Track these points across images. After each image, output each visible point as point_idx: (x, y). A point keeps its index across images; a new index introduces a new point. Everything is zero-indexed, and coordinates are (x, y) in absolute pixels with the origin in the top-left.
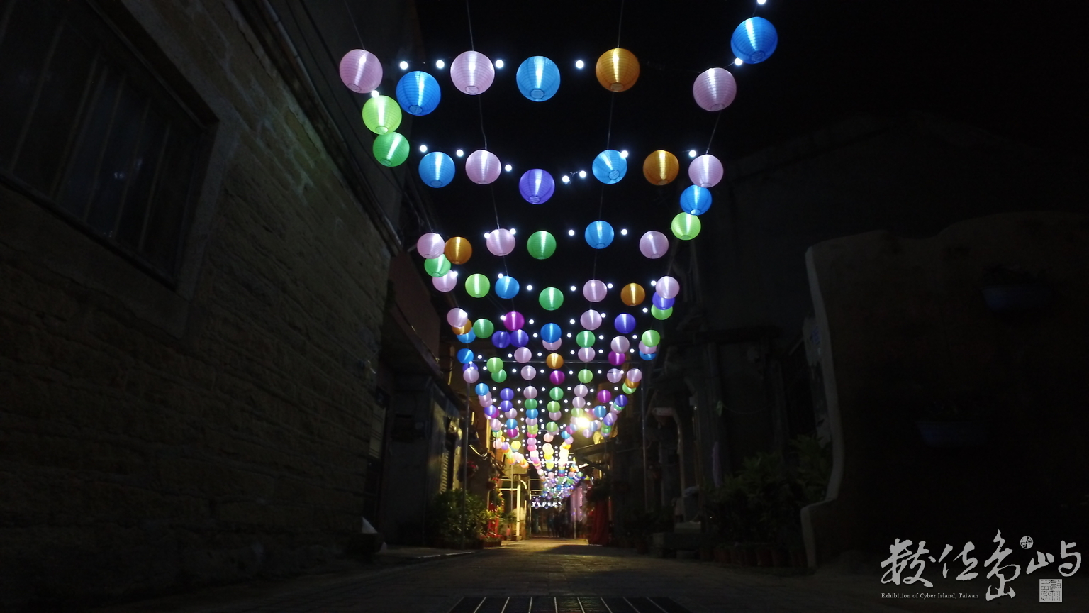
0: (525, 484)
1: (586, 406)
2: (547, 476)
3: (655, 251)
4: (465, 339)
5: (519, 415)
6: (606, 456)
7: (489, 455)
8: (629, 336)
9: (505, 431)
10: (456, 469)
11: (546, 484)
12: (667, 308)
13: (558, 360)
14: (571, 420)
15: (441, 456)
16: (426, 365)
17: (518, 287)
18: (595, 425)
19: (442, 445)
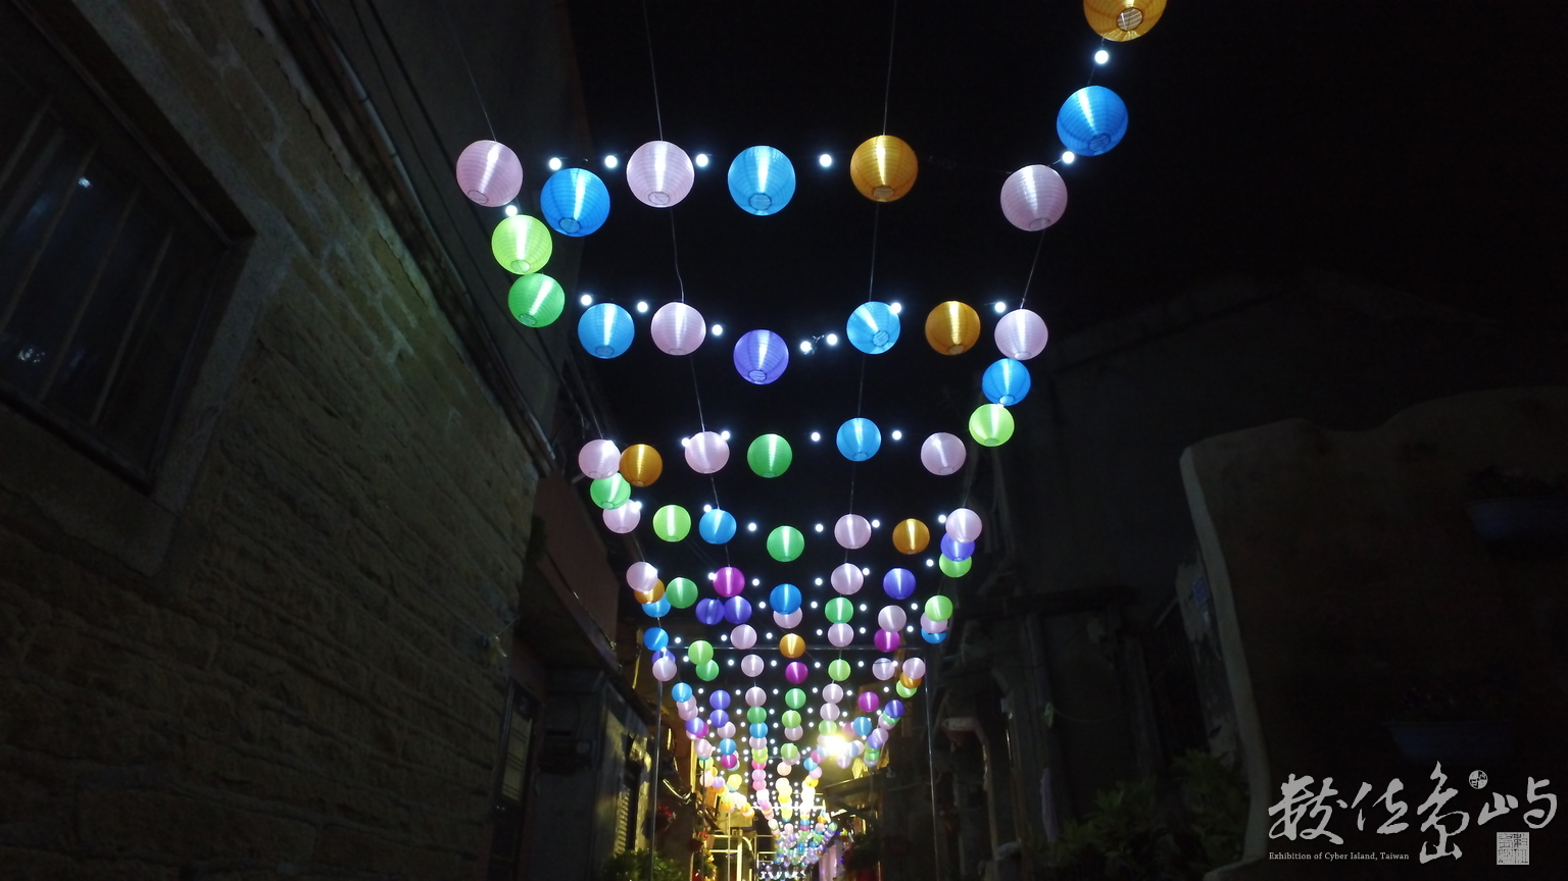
0: (749, 842)
1: (840, 718)
2: (782, 830)
3: (944, 463)
4: (654, 610)
6: (873, 796)
7: (694, 796)
8: (903, 604)
9: (718, 759)
10: (640, 818)
11: (781, 844)
12: (963, 559)
13: (797, 644)
14: (818, 739)
15: (618, 797)
16: (596, 651)
17: (734, 526)
18: (856, 749)
19: (619, 779)
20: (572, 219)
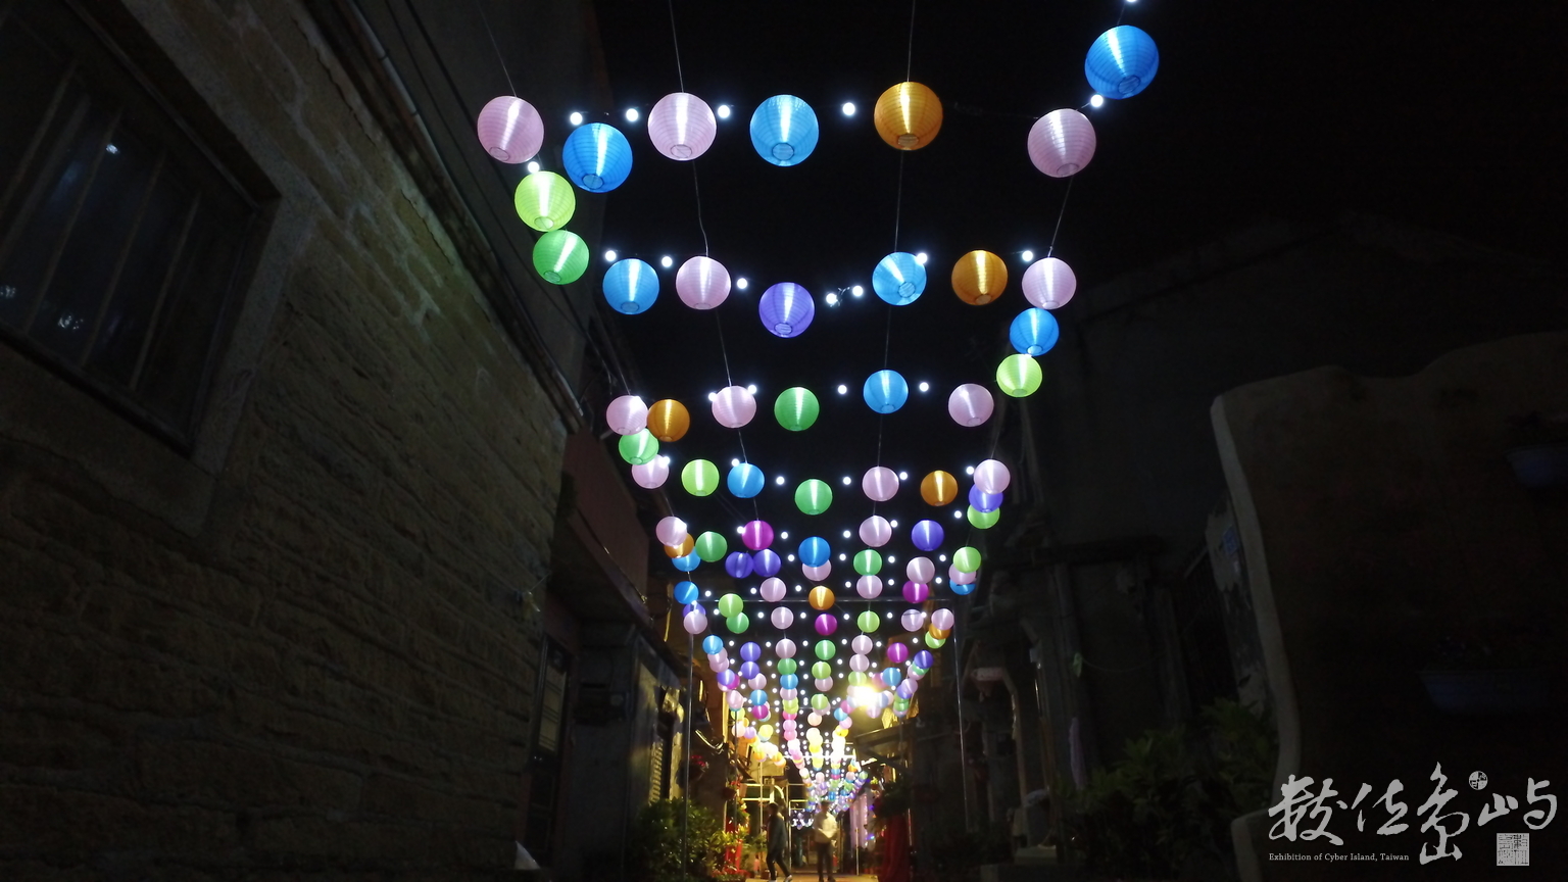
0: (781, 791)
1: (870, 669)
2: (813, 779)
3: (972, 414)
4: (684, 566)
6: (902, 746)
7: (726, 746)
9: (750, 709)
10: (674, 768)
11: (813, 791)
12: (992, 510)
13: (826, 596)
14: (848, 690)
15: (651, 748)
16: (628, 607)
17: (762, 480)
18: (885, 699)
19: (652, 730)
20: (595, 174)
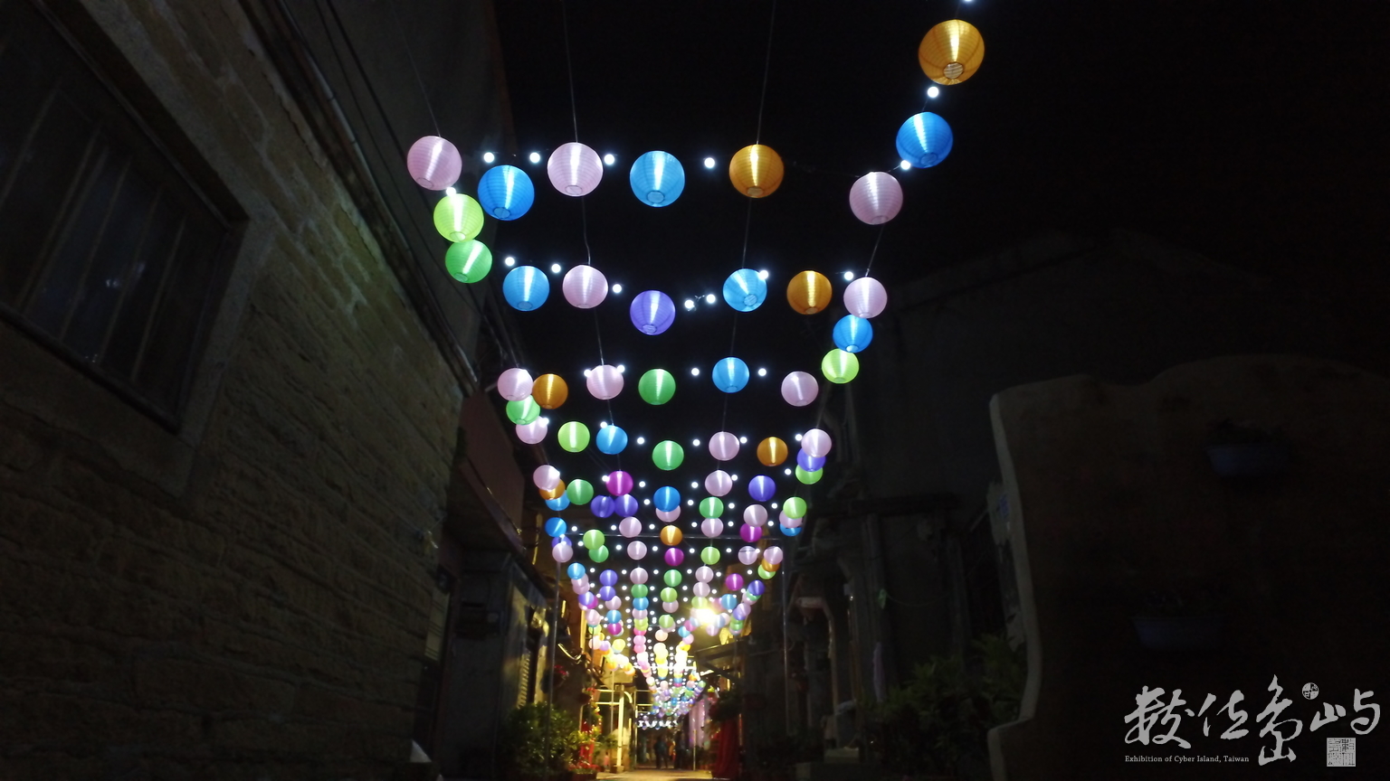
0: (629, 696)
1: (711, 595)
2: (658, 686)
3: (801, 397)
4: (556, 505)
5: (624, 605)
6: (736, 660)
7: (584, 657)
8: (766, 505)
9: (605, 626)
10: (539, 676)
11: (657, 698)
12: (816, 469)
13: (675, 534)
14: (691, 612)
15: (521, 659)
16: (505, 538)
17: (625, 440)
18: (723, 621)
19: (522, 644)
20: (504, 208)
